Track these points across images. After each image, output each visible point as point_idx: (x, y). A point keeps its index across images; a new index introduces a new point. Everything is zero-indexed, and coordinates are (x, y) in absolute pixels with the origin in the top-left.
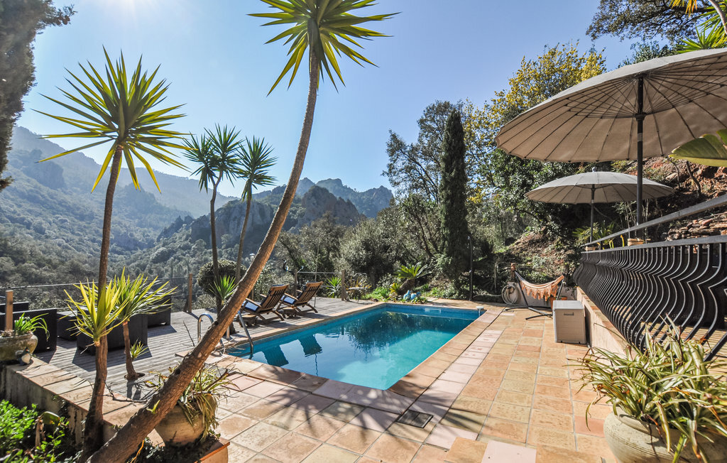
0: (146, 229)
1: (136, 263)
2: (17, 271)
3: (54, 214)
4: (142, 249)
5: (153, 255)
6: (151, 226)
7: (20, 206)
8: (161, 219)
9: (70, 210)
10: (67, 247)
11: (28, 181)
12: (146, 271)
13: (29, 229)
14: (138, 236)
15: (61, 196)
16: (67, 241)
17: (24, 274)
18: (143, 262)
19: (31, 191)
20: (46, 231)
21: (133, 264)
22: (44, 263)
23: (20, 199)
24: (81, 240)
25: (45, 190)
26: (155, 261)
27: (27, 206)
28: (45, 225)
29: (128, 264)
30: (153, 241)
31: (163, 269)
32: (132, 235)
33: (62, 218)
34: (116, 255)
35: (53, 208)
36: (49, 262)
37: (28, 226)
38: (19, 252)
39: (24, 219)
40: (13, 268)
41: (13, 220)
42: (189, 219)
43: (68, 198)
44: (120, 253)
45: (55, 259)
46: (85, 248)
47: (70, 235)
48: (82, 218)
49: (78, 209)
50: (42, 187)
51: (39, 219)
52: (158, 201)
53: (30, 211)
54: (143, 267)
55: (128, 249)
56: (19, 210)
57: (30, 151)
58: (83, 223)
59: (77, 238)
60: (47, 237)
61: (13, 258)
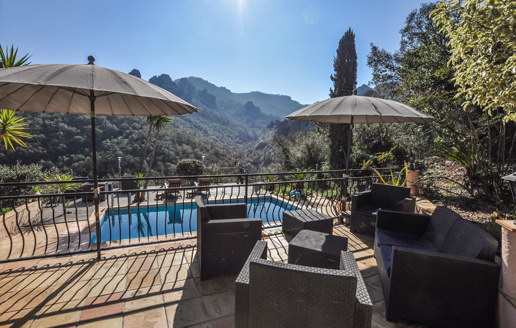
0: (255, 129)
1: (248, 149)
2: (193, 153)
3: (212, 122)
4: (252, 141)
5: (256, 146)
6: (258, 127)
7: (198, 119)
8: (263, 123)
9: (219, 120)
10: (217, 141)
11: (202, 106)
12: (252, 155)
13: (201, 131)
14: (250, 133)
15: (215, 113)
16: (217, 137)
17: (195, 155)
18: (251, 149)
19: (203, 111)
20: (209, 132)
21: (246, 150)
22: (204, 149)
23: (198, 116)
24: (223, 136)
25: (209, 110)
26: (257, 149)
27: (201, 119)
28: (208, 129)
29: (244, 150)
30: (257, 136)
31: (261, 154)
32: (247, 133)
33: (215, 124)
34: (239, 145)
35: (211, 120)
36: (206, 148)
37: (201, 129)
38: (194, 143)
39: (199, 126)
40: (191, 151)
41: (196, 127)
42: (277, 121)
43: (218, 113)
44: (241, 144)
45: (209, 147)
46: (224, 141)
47: (218, 134)
48: (224, 124)
49: (222, 119)
50: (208, 109)
51: (206, 126)
52: (262, 112)
53: (202, 122)
54: (251, 152)
55: (244, 141)
56: (198, 121)
57: (203, 90)
58: (224, 127)
59: (221, 135)
60: (208, 135)
61: (192, 146)
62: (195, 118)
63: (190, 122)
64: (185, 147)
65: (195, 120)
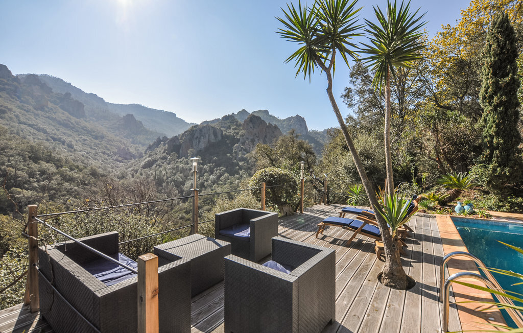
0: (137, 145)
1: (132, 168)
2: (58, 173)
3: (79, 135)
4: (135, 159)
5: (143, 163)
6: (140, 143)
7: (58, 130)
8: (147, 138)
9: (89, 132)
10: (87, 157)
11: (63, 113)
12: (138, 174)
13: (64, 145)
14: (132, 150)
15: (83, 123)
16: (87, 153)
17: (62, 175)
18: (136, 168)
19: (65, 120)
20: (75, 147)
21: (130, 169)
22: (74, 168)
23: (58, 126)
24: (96, 153)
25: (73, 120)
26: (144, 167)
27: (62, 130)
28: (74, 143)
29: (126, 169)
30: (142, 153)
31: (149, 173)
32: (128, 149)
33: (84, 138)
34: (118, 163)
35: (78, 131)
36: (77, 167)
37: (63, 143)
38: (59, 160)
39: (60, 139)
40: (55, 171)
41: (54, 139)
42: (165, 138)
43: (87, 124)
44: (121, 162)
45: (81, 165)
46: (99, 158)
47: (89, 149)
48: (96, 138)
49: (94, 132)
50: (72, 117)
51: (70, 139)
52: (145, 127)
53: (64, 133)
54: (136, 171)
55: (126, 159)
56: (58, 133)
57: (64, 93)
58: (97, 141)
59: (93, 151)
60: (75, 150)
61: (55, 164)
62: (53, 128)
63: (45, 132)
64: (45, 165)
65: (53, 130)
